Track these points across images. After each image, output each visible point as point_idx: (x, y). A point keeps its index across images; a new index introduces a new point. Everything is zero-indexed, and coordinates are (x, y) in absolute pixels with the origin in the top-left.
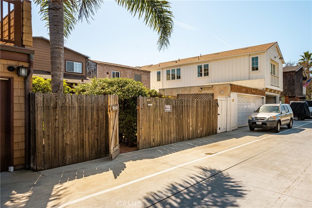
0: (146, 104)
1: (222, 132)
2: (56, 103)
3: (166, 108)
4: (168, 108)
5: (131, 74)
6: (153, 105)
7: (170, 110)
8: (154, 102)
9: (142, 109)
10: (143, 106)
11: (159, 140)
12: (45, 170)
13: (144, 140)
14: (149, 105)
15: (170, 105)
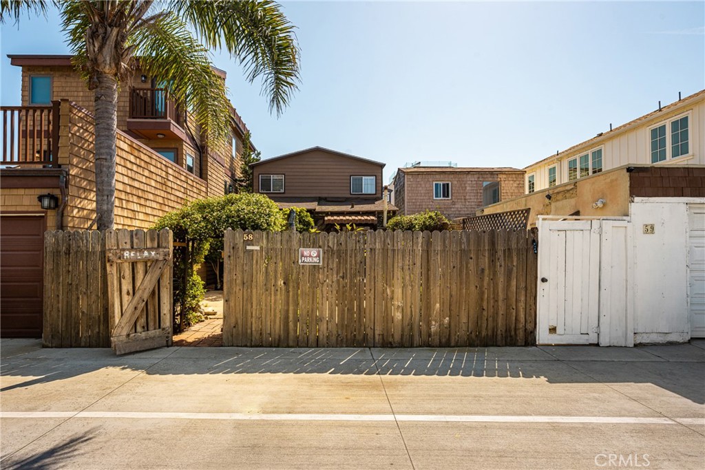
0: (240, 246)
1: (571, 342)
2: (69, 245)
3: (302, 256)
4: (310, 256)
5: (475, 182)
6: (261, 248)
7: (316, 260)
8: (265, 241)
9: (229, 256)
10: (232, 251)
11: (277, 331)
12: (52, 347)
13: (234, 327)
14: (248, 248)
15: (320, 247)
